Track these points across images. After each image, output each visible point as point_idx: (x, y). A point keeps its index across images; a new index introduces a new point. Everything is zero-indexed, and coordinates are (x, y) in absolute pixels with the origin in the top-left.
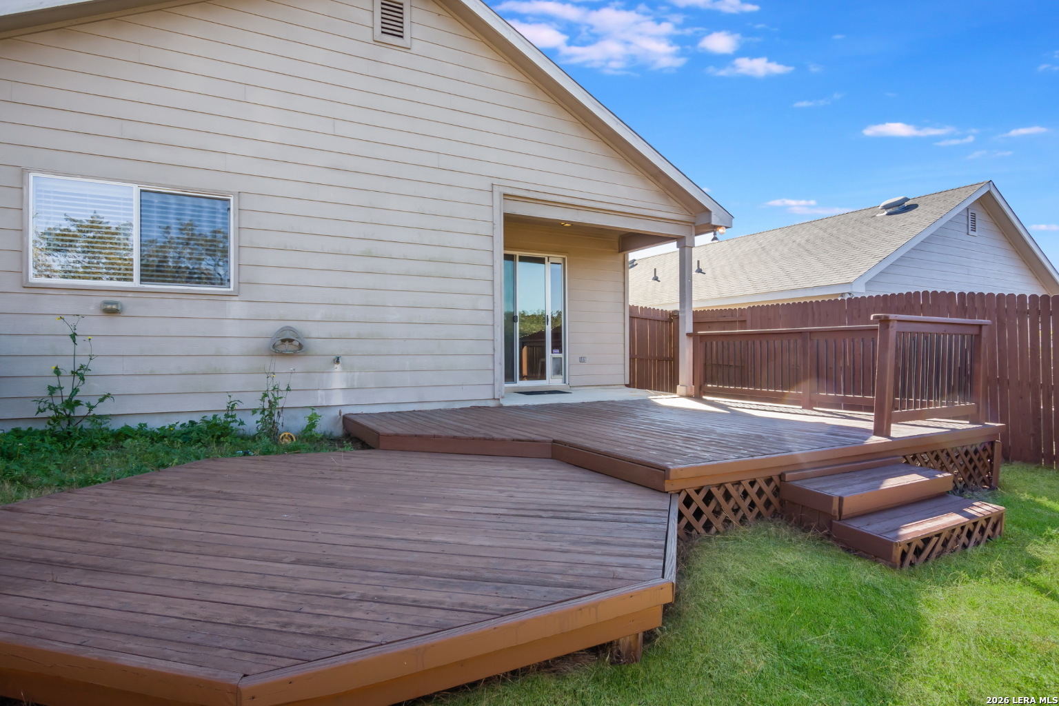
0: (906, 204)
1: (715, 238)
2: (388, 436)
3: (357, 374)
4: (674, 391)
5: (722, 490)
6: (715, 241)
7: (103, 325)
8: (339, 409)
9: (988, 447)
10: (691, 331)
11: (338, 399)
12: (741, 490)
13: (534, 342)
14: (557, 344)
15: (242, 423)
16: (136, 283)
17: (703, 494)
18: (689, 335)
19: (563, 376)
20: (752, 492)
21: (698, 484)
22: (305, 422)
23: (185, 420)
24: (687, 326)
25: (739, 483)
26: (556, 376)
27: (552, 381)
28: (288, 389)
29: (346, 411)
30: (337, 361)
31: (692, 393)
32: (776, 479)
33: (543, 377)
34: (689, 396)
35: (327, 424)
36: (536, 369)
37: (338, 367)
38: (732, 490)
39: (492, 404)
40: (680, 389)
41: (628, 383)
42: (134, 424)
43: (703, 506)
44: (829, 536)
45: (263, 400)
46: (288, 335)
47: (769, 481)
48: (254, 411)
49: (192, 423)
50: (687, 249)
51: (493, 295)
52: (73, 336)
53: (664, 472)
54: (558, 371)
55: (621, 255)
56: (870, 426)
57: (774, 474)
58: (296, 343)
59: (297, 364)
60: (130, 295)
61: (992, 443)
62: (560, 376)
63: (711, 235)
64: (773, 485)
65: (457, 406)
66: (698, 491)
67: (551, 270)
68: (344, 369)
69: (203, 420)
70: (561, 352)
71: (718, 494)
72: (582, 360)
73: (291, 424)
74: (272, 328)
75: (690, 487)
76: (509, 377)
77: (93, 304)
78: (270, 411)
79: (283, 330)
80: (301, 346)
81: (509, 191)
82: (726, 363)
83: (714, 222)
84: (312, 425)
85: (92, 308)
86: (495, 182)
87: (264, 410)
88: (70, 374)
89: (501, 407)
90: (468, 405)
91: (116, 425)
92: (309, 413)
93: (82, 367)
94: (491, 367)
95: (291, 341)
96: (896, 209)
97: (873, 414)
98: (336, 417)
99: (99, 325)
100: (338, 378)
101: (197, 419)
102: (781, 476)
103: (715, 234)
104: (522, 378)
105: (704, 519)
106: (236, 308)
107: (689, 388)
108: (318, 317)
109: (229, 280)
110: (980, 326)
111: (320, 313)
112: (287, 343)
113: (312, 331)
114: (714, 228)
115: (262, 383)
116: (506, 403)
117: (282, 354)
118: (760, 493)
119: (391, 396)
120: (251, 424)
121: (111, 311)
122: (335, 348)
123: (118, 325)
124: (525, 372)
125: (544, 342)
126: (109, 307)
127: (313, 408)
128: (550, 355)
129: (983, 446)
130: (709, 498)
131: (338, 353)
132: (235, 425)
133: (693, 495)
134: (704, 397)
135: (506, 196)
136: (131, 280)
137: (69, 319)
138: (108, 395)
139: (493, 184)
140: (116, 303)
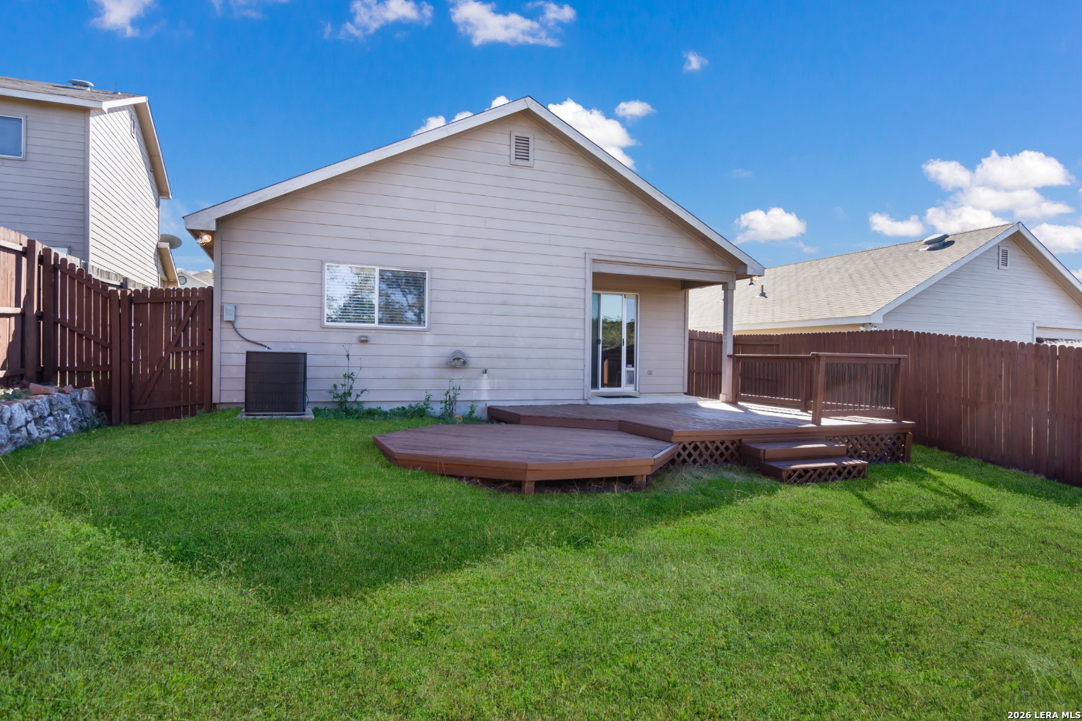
0: (947, 240)
1: (751, 284)
2: (526, 416)
3: (496, 381)
4: (717, 398)
5: (704, 445)
6: (752, 286)
7: (361, 349)
8: (485, 402)
9: (902, 436)
10: (731, 353)
11: (485, 397)
12: (715, 446)
13: (612, 356)
14: (631, 361)
15: (432, 409)
16: (376, 325)
17: (693, 445)
18: (729, 356)
19: (634, 385)
20: (722, 448)
21: (690, 440)
22: (469, 410)
23: (400, 406)
24: (728, 349)
25: (714, 442)
26: (630, 385)
27: (625, 388)
28: (459, 389)
29: (490, 404)
30: (485, 372)
31: (731, 400)
32: (737, 442)
33: (619, 385)
34: (727, 402)
35: (480, 412)
36: (614, 380)
37: (485, 376)
38: (709, 445)
39: (582, 403)
40: (722, 396)
41: (686, 391)
42: (374, 406)
43: (692, 451)
44: (758, 469)
45: (446, 395)
46: (458, 356)
47: (733, 443)
48: (442, 402)
49: (403, 408)
50: (729, 292)
51: (584, 329)
52: (348, 356)
53: (670, 432)
54: (631, 380)
55: (683, 292)
56: (810, 419)
57: (737, 438)
58: (462, 360)
59: (464, 373)
60: (373, 331)
61: (905, 434)
62: (632, 385)
63: (748, 281)
64: (735, 445)
65: (559, 403)
66: (690, 444)
67: (627, 304)
68: (489, 377)
69: (410, 406)
70: (633, 367)
71: (702, 447)
72: (650, 373)
73: (461, 410)
74: (448, 351)
75: (686, 441)
76: (594, 385)
77: (352, 337)
78: (450, 402)
79: (456, 352)
80: (465, 363)
81: (596, 257)
82: (766, 378)
83: (749, 273)
84: (472, 412)
85: (354, 339)
86: (587, 251)
87: (446, 401)
88: (342, 377)
89: (588, 405)
90: (567, 403)
91: (366, 407)
92: (470, 404)
93: (352, 374)
94: (582, 377)
95: (459, 359)
96: (937, 245)
97: (811, 412)
98: (483, 408)
99: (356, 350)
100: (485, 383)
101: (406, 405)
102: (740, 441)
103: (752, 280)
104: (603, 385)
105: (693, 458)
106: (429, 339)
107: (729, 396)
108: (474, 344)
109: (424, 322)
110: (900, 359)
111: (475, 342)
112: (456, 361)
113: (471, 353)
114: (751, 276)
115: (446, 385)
116: (592, 402)
117: (454, 367)
118: (727, 448)
119: (517, 395)
120: (437, 409)
121: (364, 341)
122: (484, 363)
123: (367, 349)
124: (606, 381)
125: (620, 357)
126: (362, 339)
127: (472, 401)
128: (624, 368)
129: (897, 436)
130: (696, 448)
131: (486, 367)
132: (429, 409)
133: (687, 446)
134: (739, 403)
135: (594, 261)
136: (374, 322)
137: (344, 346)
138: (366, 390)
139: (585, 253)
140: (366, 337)
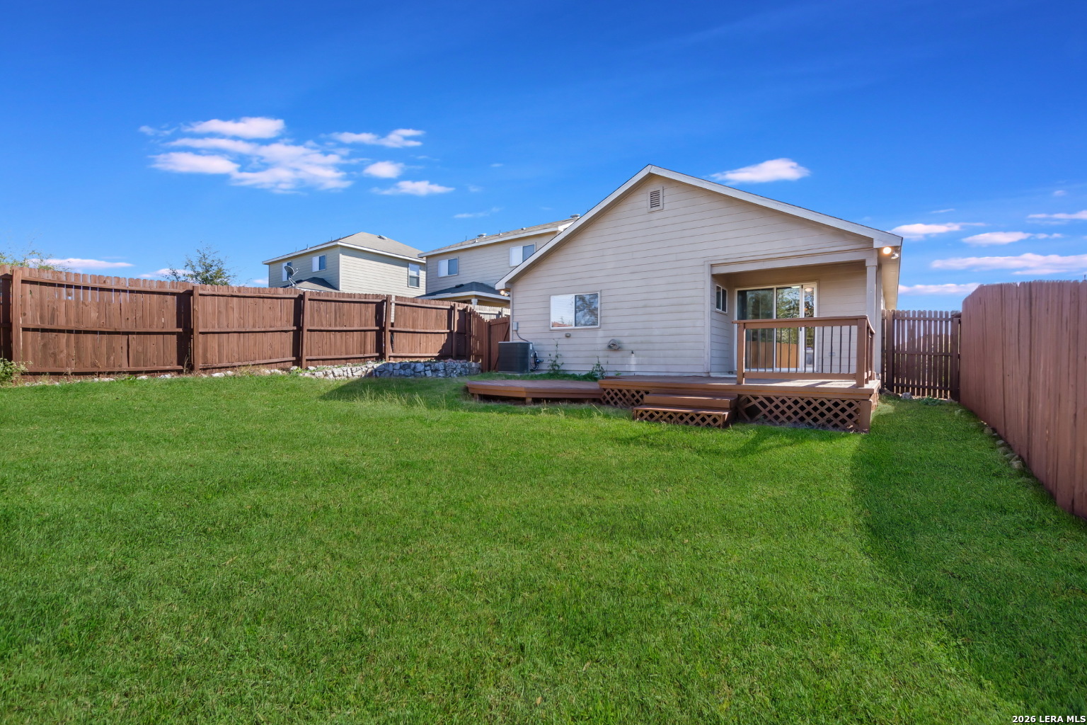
3: (640, 358)
5: (622, 392)
7: (565, 341)
8: (634, 373)
9: (855, 403)
11: (633, 369)
12: (631, 393)
16: (573, 327)
25: (630, 390)
29: (637, 374)
30: (633, 353)
37: (633, 355)
38: (626, 392)
39: (704, 375)
43: (614, 396)
46: (615, 343)
52: (557, 345)
58: (618, 346)
59: (618, 354)
60: (572, 331)
61: (860, 401)
65: (685, 375)
68: (636, 356)
71: (620, 394)
74: (609, 340)
77: (563, 335)
79: (613, 340)
81: (713, 263)
86: (705, 259)
90: (691, 374)
95: (616, 345)
100: (633, 360)
105: (614, 400)
106: (600, 333)
108: (626, 335)
109: (597, 323)
111: (626, 333)
112: (614, 346)
113: (623, 341)
117: (613, 350)
119: (655, 368)
121: (568, 336)
122: (632, 347)
123: (570, 341)
131: (633, 349)
133: (611, 391)
135: (712, 266)
137: (556, 340)
140: (569, 334)
